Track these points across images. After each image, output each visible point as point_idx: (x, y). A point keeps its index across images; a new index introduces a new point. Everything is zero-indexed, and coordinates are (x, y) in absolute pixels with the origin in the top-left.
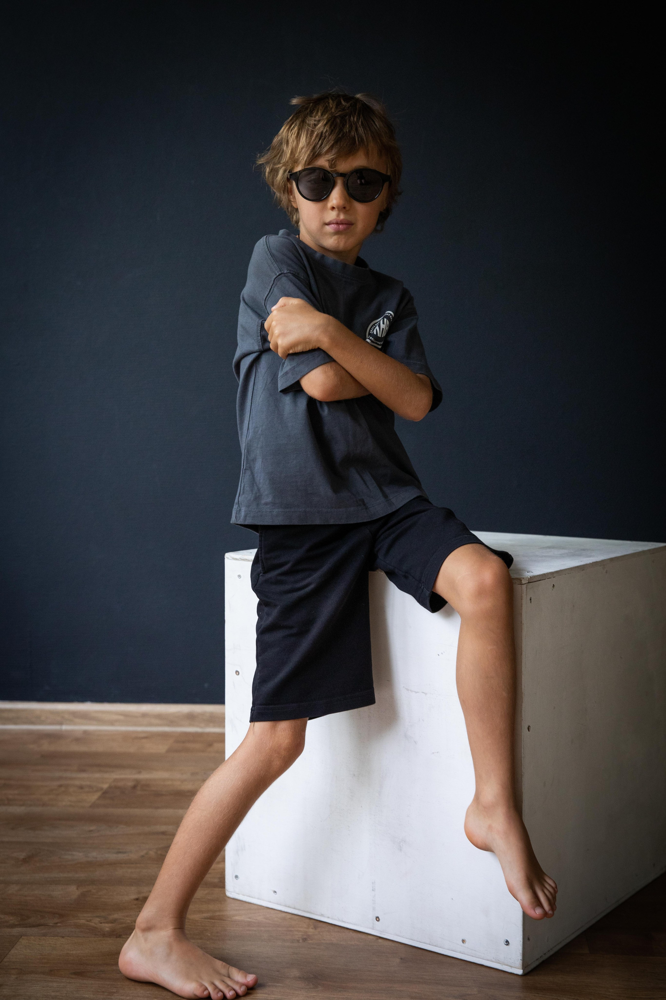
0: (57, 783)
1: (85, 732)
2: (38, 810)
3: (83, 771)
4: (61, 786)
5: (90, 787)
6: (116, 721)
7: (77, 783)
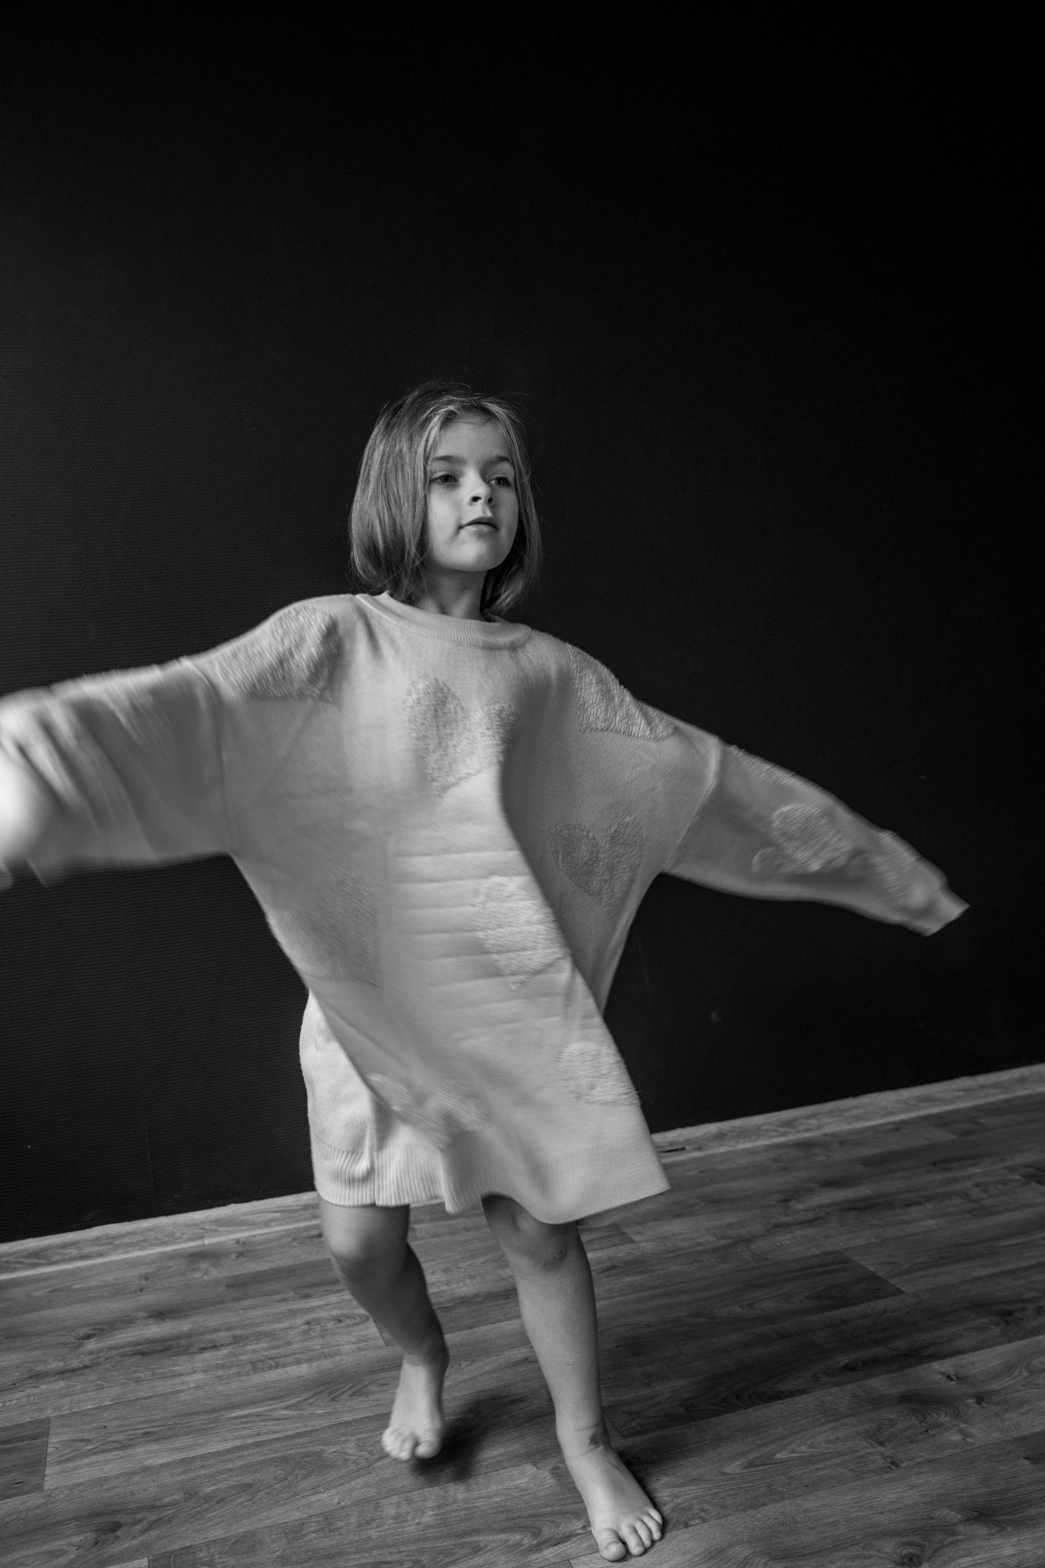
0: (299, 1320)
1: (238, 1242)
2: (326, 1364)
3: (308, 1296)
4: (308, 1323)
5: (348, 1317)
6: (272, 1220)
7: (322, 1314)
